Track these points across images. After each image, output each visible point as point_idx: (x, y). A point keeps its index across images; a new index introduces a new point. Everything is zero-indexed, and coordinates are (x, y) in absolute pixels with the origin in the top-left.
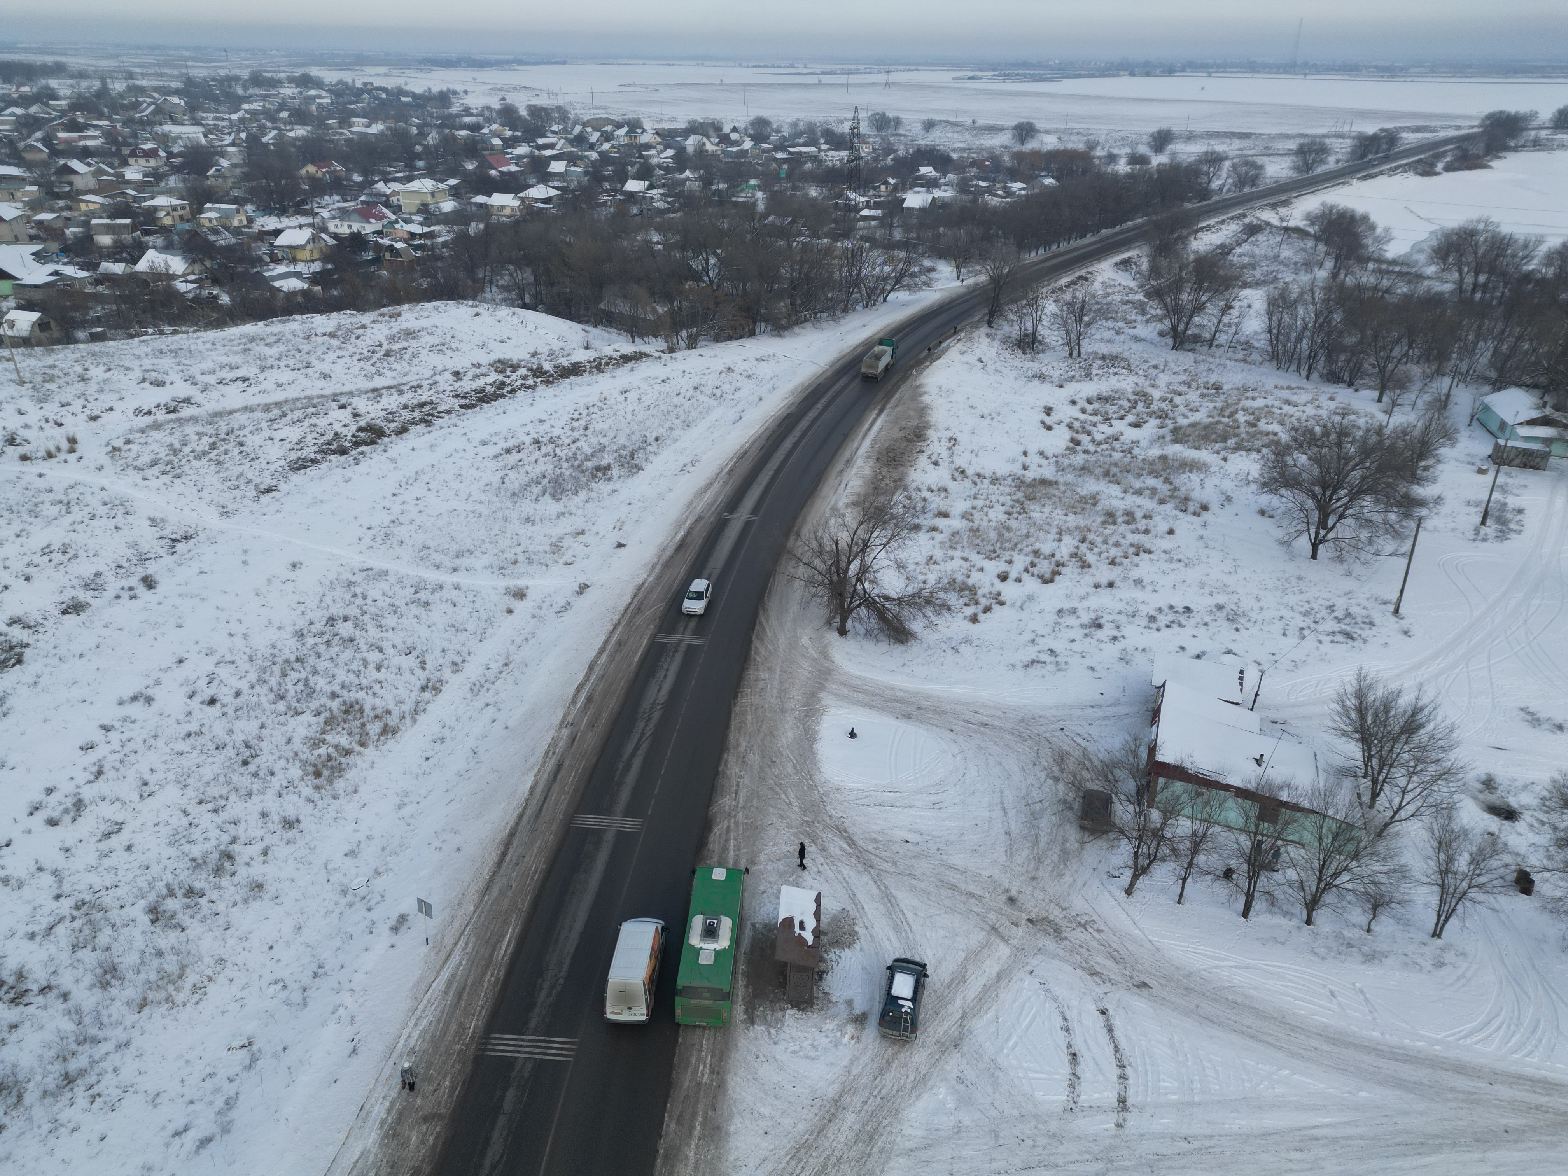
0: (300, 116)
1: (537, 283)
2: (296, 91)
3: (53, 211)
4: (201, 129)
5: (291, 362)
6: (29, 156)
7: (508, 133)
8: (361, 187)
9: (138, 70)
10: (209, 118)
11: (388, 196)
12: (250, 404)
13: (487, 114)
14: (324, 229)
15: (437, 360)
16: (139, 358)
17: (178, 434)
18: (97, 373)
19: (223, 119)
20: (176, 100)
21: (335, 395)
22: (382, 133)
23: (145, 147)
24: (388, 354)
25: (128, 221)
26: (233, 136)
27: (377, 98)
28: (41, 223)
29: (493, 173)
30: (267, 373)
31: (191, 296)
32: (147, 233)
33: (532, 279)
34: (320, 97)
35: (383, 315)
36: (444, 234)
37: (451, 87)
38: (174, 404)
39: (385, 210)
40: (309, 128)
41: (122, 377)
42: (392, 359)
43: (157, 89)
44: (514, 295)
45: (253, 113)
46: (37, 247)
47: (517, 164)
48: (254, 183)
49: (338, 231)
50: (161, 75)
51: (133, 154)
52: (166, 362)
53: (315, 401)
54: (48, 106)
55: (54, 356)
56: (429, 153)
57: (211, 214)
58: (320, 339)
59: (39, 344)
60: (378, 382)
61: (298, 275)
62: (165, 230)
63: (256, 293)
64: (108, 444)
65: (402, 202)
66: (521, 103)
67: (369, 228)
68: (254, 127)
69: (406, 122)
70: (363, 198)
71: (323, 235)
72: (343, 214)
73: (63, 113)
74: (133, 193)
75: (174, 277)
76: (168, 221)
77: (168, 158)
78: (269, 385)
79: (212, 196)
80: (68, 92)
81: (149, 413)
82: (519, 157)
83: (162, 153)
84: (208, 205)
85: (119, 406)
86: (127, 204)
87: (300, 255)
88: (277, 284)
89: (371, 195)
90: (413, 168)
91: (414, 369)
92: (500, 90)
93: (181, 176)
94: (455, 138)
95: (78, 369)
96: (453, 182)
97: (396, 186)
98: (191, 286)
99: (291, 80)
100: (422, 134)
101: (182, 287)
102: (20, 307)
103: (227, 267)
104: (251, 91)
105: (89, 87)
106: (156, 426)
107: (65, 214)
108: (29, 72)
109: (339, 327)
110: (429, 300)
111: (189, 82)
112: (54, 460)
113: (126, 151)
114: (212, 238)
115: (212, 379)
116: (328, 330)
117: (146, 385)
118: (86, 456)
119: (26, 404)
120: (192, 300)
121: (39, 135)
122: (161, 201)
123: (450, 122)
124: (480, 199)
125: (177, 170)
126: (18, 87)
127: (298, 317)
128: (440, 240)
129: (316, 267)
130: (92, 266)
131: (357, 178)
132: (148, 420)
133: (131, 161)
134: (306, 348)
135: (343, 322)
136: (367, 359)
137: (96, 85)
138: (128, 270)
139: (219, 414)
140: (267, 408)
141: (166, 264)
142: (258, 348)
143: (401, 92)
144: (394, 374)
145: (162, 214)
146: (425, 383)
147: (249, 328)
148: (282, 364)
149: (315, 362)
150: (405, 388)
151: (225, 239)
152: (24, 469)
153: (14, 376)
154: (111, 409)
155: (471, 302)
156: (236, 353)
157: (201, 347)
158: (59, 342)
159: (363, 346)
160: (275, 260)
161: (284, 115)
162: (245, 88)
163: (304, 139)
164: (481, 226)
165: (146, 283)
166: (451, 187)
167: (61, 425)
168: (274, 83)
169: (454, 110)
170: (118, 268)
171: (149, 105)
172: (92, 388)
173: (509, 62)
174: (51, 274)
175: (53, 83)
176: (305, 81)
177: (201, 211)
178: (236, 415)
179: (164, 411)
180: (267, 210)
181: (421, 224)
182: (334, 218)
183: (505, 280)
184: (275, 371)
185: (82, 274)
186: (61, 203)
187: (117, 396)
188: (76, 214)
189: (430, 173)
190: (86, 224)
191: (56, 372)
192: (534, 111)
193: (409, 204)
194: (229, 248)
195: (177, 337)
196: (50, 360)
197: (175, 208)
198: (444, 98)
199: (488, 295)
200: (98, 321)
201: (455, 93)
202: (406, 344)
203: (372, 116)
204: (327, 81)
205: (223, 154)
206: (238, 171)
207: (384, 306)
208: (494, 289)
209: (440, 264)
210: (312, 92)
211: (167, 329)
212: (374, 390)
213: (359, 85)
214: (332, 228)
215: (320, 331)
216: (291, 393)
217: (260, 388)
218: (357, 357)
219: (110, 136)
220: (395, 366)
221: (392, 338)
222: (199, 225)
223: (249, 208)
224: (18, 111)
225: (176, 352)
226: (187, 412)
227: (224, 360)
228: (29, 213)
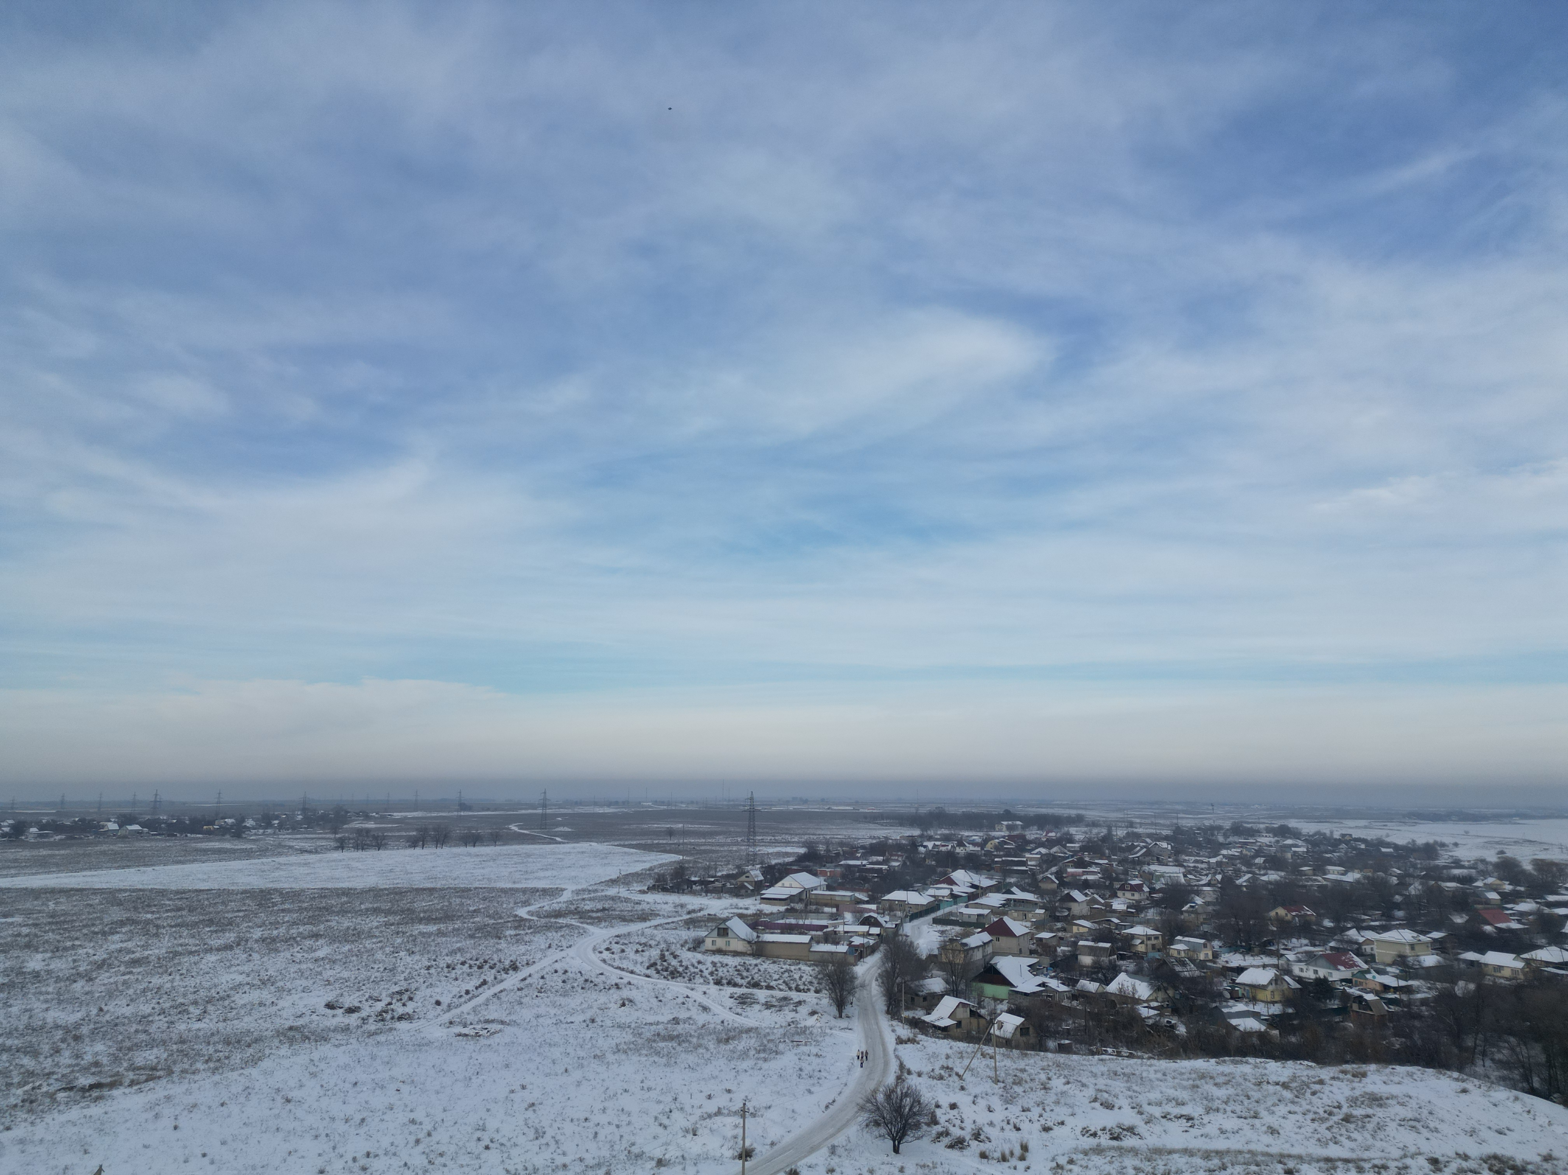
0: (1274, 862)
1: (1550, 1065)
2: (1273, 840)
3: (1052, 931)
4: (1182, 870)
5: (1238, 1108)
6: (1044, 886)
7: (1508, 887)
8: (1332, 932)
9: (1138, 821)
10: (1190, 861)
11: (1360, 944)
12: (1190, 1146)
13: (1481, 867)
14: (1289, 972)
15: (1407, 1138)
16: (1095, 1076)
17: (1116, 1165)
18: (1057, 1083)
19: (1203, 862)
20: (1164, 845)
21: (1282, 1156)
22: (1358, 882)
23: (1133, 883)
24: (1347, 1119)
25: (1108, 945)
26: (1209, 878)
27: (1355, 848)
28: (1041, 939)
29: (1488, 928)
30: (1212, 1116)
31: (1151, 1022)
32: (1122, 957)
33: (1542, 1058)
34: (1296, 846)
35: (1345, 1072)
36: (1423, 990)
37: (1439, 839)
38: (1118, 1130)
39: (1356, 958)
40: (1283, 874)
41: (1077, 1092)
42: (1352, 1126)
43: (1150, 836)
44: (1516, 1075)
45: (1231, 858)
46: (1033, 961)
47: (1519, 921)
48: (1224, 921)
49: (1303, 975)
50: (1156, 824)
51: (1122, 888)
52: (1118, 1085)
53: (1259, 1158)
54: (1065, 847)
55: (1026, 1061)
56: (1408, 903)
57: (1180, 946)
58: (1271, 1088)
59: (1017, 1047)
60: (1333, 1151)
61: (1256, 1015)
62: (1138, 957)
63: (1212, 1029)
64: (1053, 1159)
65: (1376, 951)
66: (1525, 857)
67: (1336, 975)
68: (1230, 870)
69: (1385, 872)
70: (1332, 944)
71: (1287, 978)
72: (1310, 958)
73: (1075, 853)
74: (1116, 921)
75: (1138, 1001)
76: (1141, 948)
77: (1150, 893)
78: (1212, 1130)
79: (1184, 930)
80: (1082, 837)
81: (1094, 1135)
82: (1522, 914)
83: (1146, 889)
84: (1179, 938)
85: (1070, 1121)
86: (1110, 930)
87: (1261, 995)
88: (1234, 1022)
89: (1341, 941)
90: (1391, 918)
91: (1379, 1144)
92: (1498, 843)
93: (1159, 910)
94: (1441, 890)
95: (1043, 1077)
96: (1436, 935)
97: (1371, 935)
98: (1153, 1012)
99: (1269, 830)
100: (1403, 884)
101: (1144, 1012)
102: (1010, 1011)
103: (1188, 998)
104: (1231, 839)
105: (1098, 833)
106: (1098, 1150)
107: (1060, 934)
108: (1056, 821)
109: (1294, 1078)
110: (1402, 1063)
111: (1178, 830)
112: (1006, 1164)
113: (1117, 885)
114: (1178, 969)
115: (1157, 1111)
116: (1282, 1079)
117: (1097, 1105)
118: (1033, 1167)
119: (996, 1103)
120: (1151, 1026)
121: (1054, 869)
122: (1138, 930)
123: (1436, 874)
124: (1471, 956)
125: (1156, 904)
126: (1047, 833)
127: (1251, 1060)
128: (1419, 996)
129: (1276, 1009)
130: (1071, 982)
131: (1328, 923)
132: (1091, 1142)
133: (1120, 893)
134: (1255, 1095)
135: (1299, 1073)
136: (1323, 1120)
137: (1104, 831)
138: (1101, 990)
139: (1158, 1151)
140: (1207, 1155)
141: (1134, 988)
142: (1206, 1087)
143: (1381, 843)
144: (1353, 1145)
145: (1138, 942)
146: (1392, 1165)
147: (1200, 1064)
148: (1228, 1109)
149: (1263, 1113)
150: (1367, 1166)
151: (1190, 971)
152: (981, 1167)
153: (992, 1074)
154: (1062, 1123)
155: (1456, 1074)
156: (1185, 1088)
157: (1152, 1076)
158: (1033, 1048)
159: (1319, 1104)
160: (1235, 997)
161: (1259, 860)
162: (1226, 836)
163: (1276, 883)
164: (1472, 986)
165: (1113, 1004)
166: (1435, 940)
167: (1018, 1129)
168: (1253, 833)
169: (1440, 862)
170: (1092, 986)
171: (1142, 848)
172: (1051, 1098)
173: (1510, 816)
174: (1039, 985)
175: (1073, 830)
176: (1284, 831)
177: (1172, 942)
178: (1176, 1156)
179: (1108, 1136)
180: (1233, 947)
181: (1397, 977)
182: (1300, 961)
183: (1503, 1054)
184: (1220, 1115)
185: (1063, 988)
186: (1059, 925)
187: (1070, 1111)
188: (1068, 935)
189: (1410, 924)
190: (1075, 944)
191: (1024, 1076)
192: (1541, 865)
193: (1384, 955)
194: (1192, 980)
195: (1132, 1061)
196: (1022, 1064)
197: (1149, 938)
198: (1430, 850)
199: (1480, 1069)
200: (1067, 1034)
201: (1443, 845)
202: (1370, 1111)
203: (1348, 865)
204: (1304, 831)
205: (1198, 893)
206: (1210, 908)
207: (1347, 1062)
208: (1488, 1063)
209: (1417, 1023)
210: (1289, 842)
211: (1125, 1051)
212: (1328, 1160)
213: (1337, 835)
214: (1296, 970)
215: (1273, 1078)
216: (1234, 1143)
217: (1203, 1131)
218: (1311, 1116)
219: (1106, 872)
220: (1355, 1135)
221: (1354, 1101)
222: (1168, 954)
223: (1216, 944)
224: (1043, 851)
225: (1128, 1077)
226: (1129, 1142)
227: (1172, 1093)
228: (1034, 931)
